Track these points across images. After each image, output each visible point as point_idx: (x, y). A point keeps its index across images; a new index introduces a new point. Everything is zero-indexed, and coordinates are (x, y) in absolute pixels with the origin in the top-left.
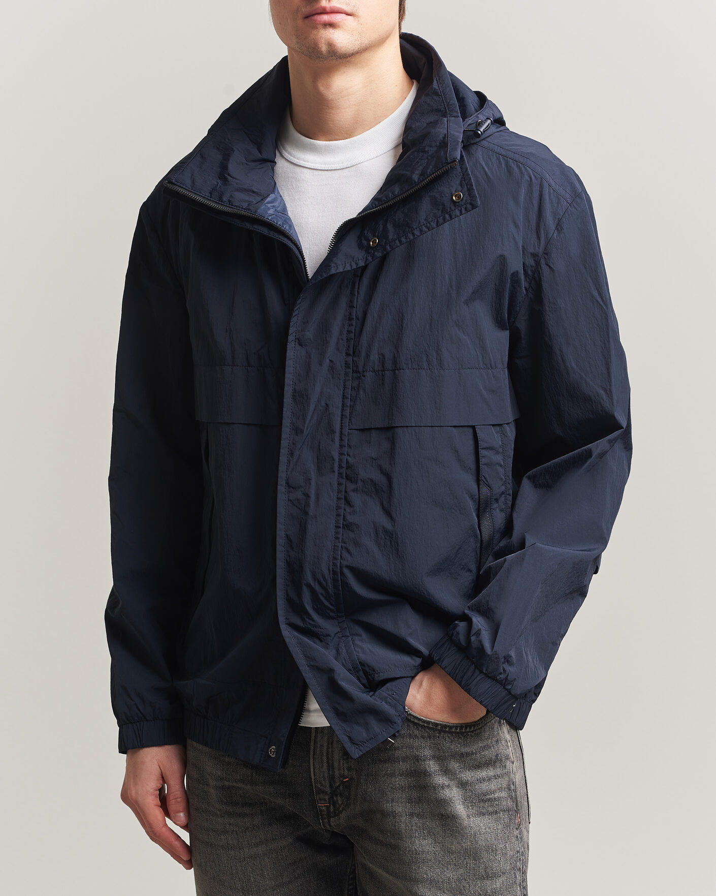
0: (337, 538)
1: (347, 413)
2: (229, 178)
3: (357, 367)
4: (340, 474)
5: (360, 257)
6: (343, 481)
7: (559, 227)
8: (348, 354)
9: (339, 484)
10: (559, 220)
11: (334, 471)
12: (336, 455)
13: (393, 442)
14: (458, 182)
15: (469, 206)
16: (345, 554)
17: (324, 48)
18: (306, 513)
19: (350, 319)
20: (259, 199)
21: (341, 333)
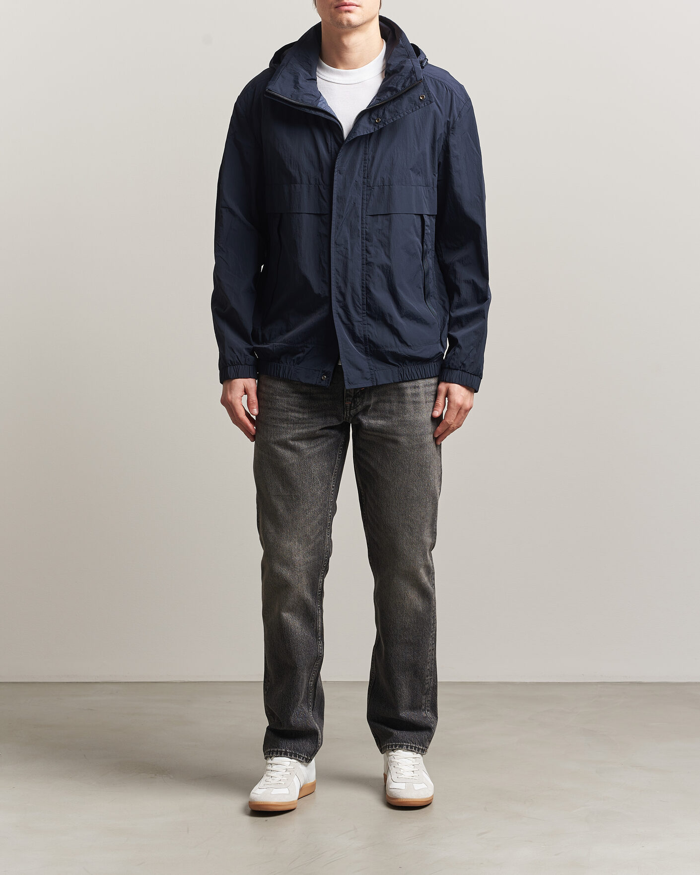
0: (363, 270)
1: (365, 207)
2: (300, 88)
3: (369, 184)
4: (362, 238)
5: (371, 129)
6: (365, 241)
7: (460, 115)
8: (364, 178)
9: (362, 243)
10: (460, 112)
11: (359, 237)
12: (360, 228)
13: (390, 221)
14: (422, 90)
15: (429, 102)
16: (368, 277)
17: (345, 23)
18: (346, 258)
19: (365, 160)
20: (316, 99)
21: (360, 167)
